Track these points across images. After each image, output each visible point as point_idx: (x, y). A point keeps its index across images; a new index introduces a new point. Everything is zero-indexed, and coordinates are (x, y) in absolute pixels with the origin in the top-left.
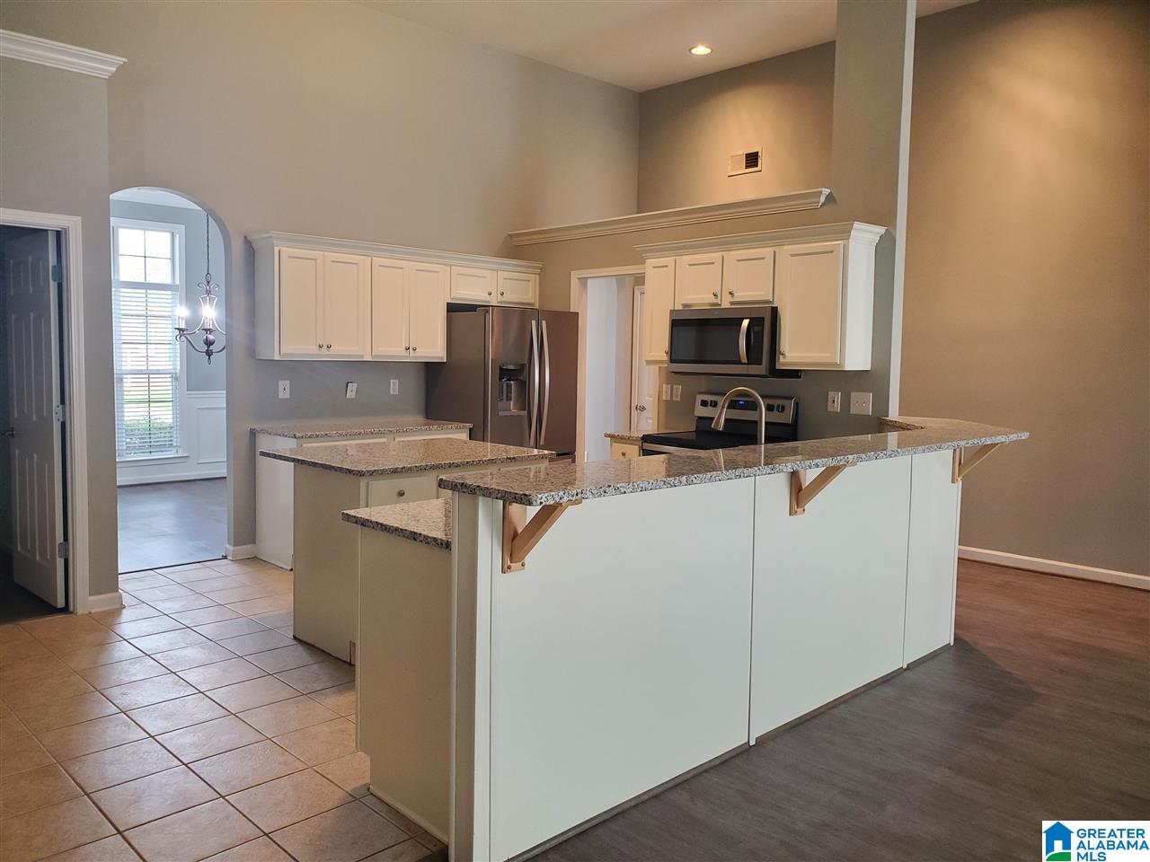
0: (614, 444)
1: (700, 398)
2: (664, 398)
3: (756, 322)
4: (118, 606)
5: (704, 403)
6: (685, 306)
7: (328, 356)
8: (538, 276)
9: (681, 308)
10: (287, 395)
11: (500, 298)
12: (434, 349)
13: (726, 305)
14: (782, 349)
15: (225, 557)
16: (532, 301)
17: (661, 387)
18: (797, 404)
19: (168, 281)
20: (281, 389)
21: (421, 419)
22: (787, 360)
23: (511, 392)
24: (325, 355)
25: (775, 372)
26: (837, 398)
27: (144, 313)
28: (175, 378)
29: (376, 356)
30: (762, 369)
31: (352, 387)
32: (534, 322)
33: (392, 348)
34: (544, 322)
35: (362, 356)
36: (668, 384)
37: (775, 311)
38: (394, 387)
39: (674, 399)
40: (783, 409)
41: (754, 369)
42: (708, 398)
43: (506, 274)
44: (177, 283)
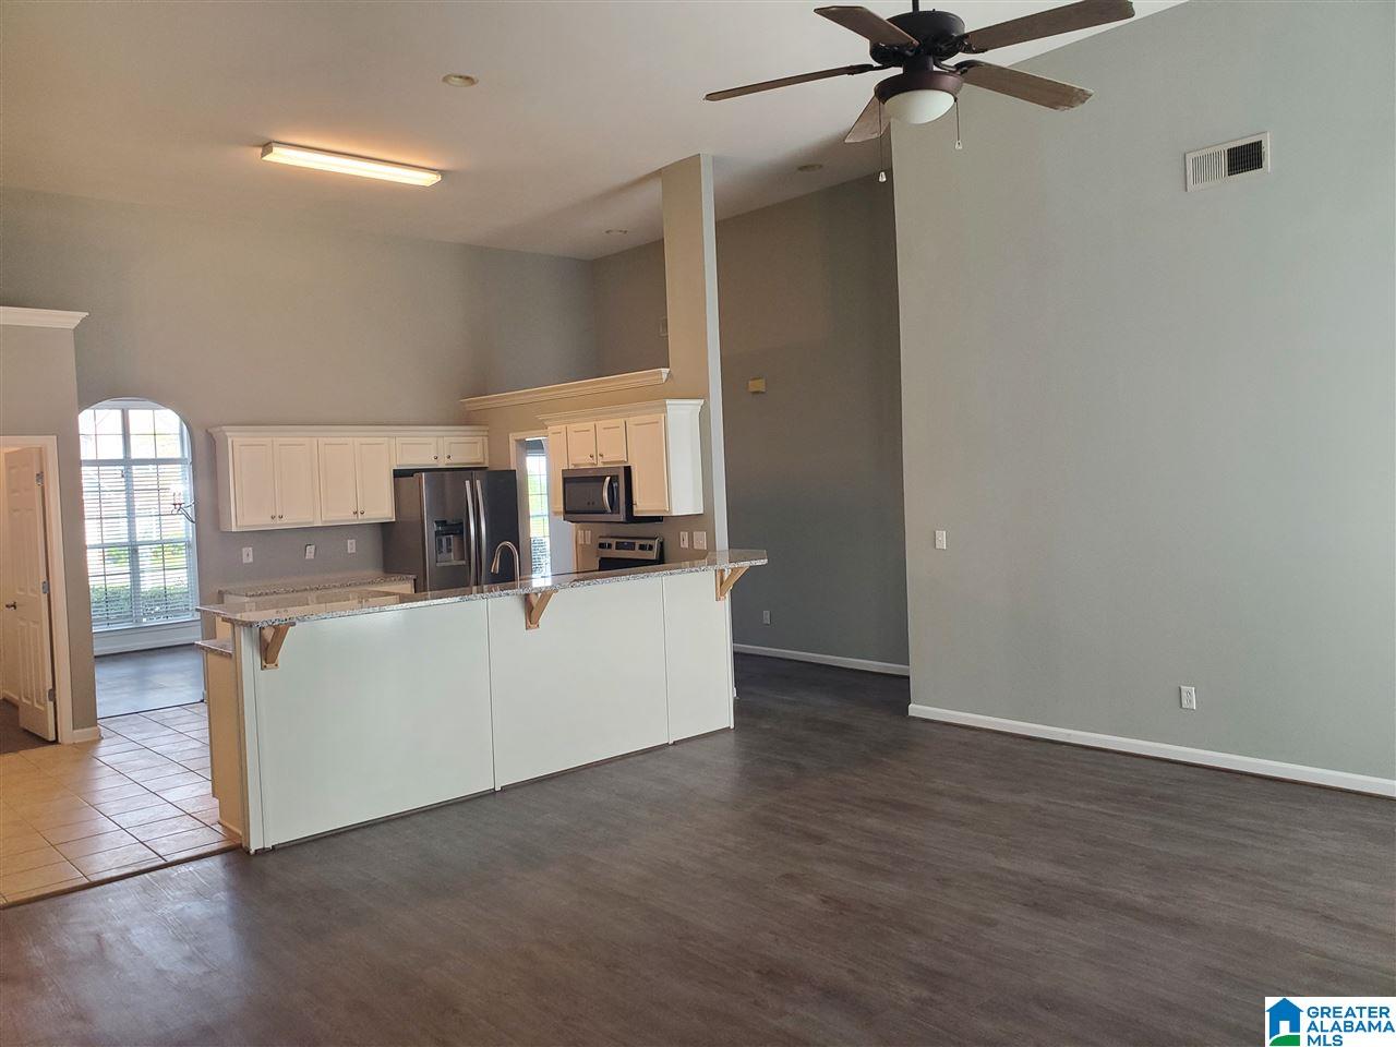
1: (599, 541)
3: (614, 479)
4: (97, 737)
6: (575, 465)
7: (280, 525)
8: (486, 439)
9: (572, 467)
10: (251, 560)
11: (447, 461)
12: (384, 511)
13: (600, 465)
14: (635, 500)
15: (202, 701)
16: (481, 460)
17: (577, 533)
18: (662, 544)
19: (178, 455)
20: (244, 556)
21: (380, 572)
22: (640, 509)
23: (450, 545)
24: (278, 524)
25: (631, 519)
26: (685, 535)
27: (156, 487)
28: (188, 545)
29: (326, 522)
30: (622, 517)
31: (311, 549)
32: (467, 483)
33: (342, 515)
34: (478, 482)
35: (313, 522)
37: (628, 470)
38: (351, 546)
40: (651, 548)
41: (615, 517)
42: (607, 541)
43: (453, 439)
44: (186, 456)
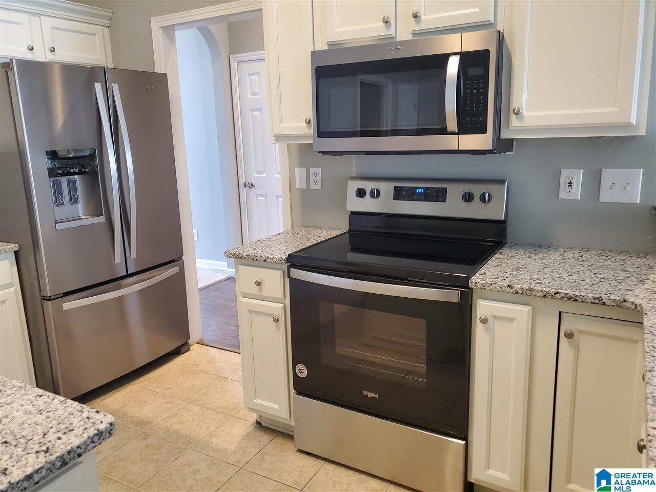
0: (240, 267)
1: (354, 186)
2: (298, 187)
5: (361, 193)
6: (331, 43)
9: (325, 47)
11: (51, 56)
14: (515, 104)
16: (102, 62)
22: (526, 123)
23: (76, 192)
26: (576, 179)
32: (99, 87)
34: (114, 87)
36: (301, 166)
39: (313, 187)
40: (491, 198)
41: (471, 142)
42: (368, 186)
43: (57, 23)
